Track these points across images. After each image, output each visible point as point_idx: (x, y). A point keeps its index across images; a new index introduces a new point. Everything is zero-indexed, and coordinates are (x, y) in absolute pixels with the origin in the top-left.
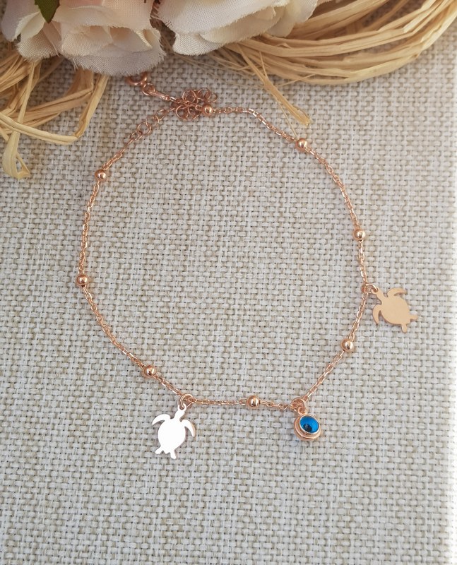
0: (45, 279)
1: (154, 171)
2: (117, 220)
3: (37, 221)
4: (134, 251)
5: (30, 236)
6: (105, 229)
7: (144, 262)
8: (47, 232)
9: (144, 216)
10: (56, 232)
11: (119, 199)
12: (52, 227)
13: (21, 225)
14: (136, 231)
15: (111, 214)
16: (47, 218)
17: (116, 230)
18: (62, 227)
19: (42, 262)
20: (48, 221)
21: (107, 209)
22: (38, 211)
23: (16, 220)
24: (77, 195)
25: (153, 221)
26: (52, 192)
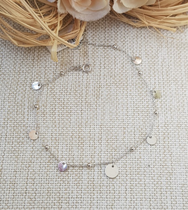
0: (139, 204)
1: (179, 153)
2: (167, 176)
3: (132, 178)
4: (176, 190)
5: (130, 185)
6: (162, 180)
7: (182, 195)
8: (137, 182)
9: (178, 174)
10: (141, 182)
11: (166, 167)
12: (139, 180)
13: (125, 180)
14: (176, 181)
15: (164, 174)
16: (136, 176)
17: (167, 181)
18: (143, 180)
19: (137, 197)
20: (137, 178)
21: (162, 171)
22: (132, 173)
23: (123, 178)
24: (147, 165)
25: (182, 176)
26: (136, 164)
